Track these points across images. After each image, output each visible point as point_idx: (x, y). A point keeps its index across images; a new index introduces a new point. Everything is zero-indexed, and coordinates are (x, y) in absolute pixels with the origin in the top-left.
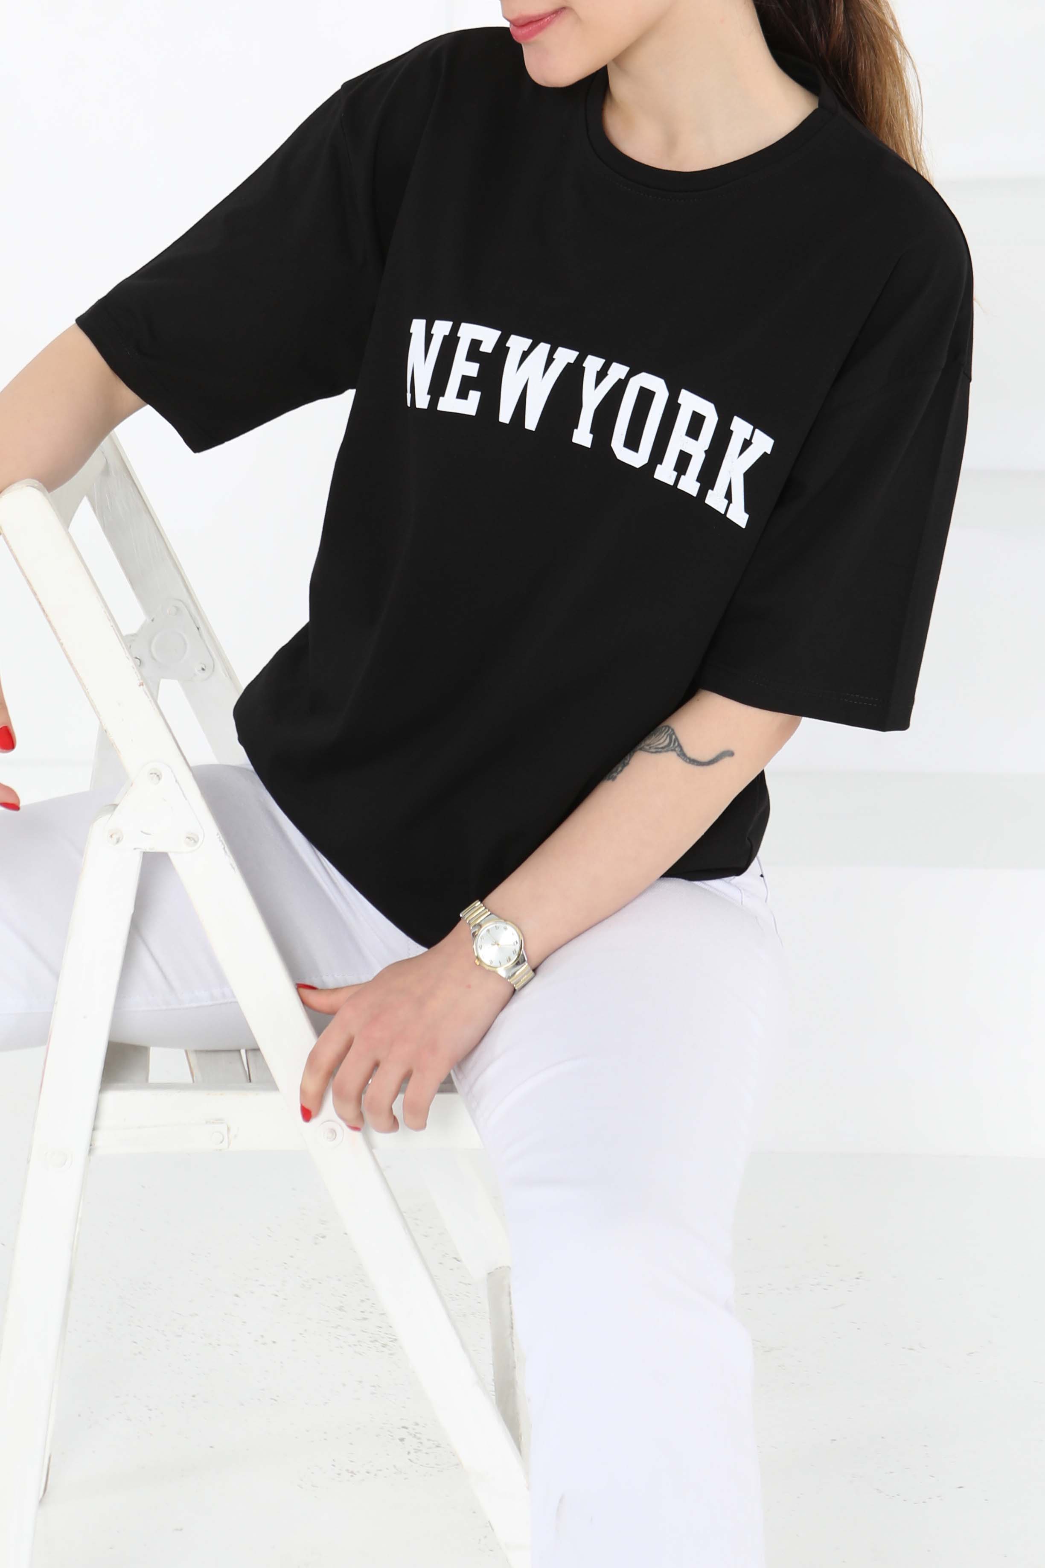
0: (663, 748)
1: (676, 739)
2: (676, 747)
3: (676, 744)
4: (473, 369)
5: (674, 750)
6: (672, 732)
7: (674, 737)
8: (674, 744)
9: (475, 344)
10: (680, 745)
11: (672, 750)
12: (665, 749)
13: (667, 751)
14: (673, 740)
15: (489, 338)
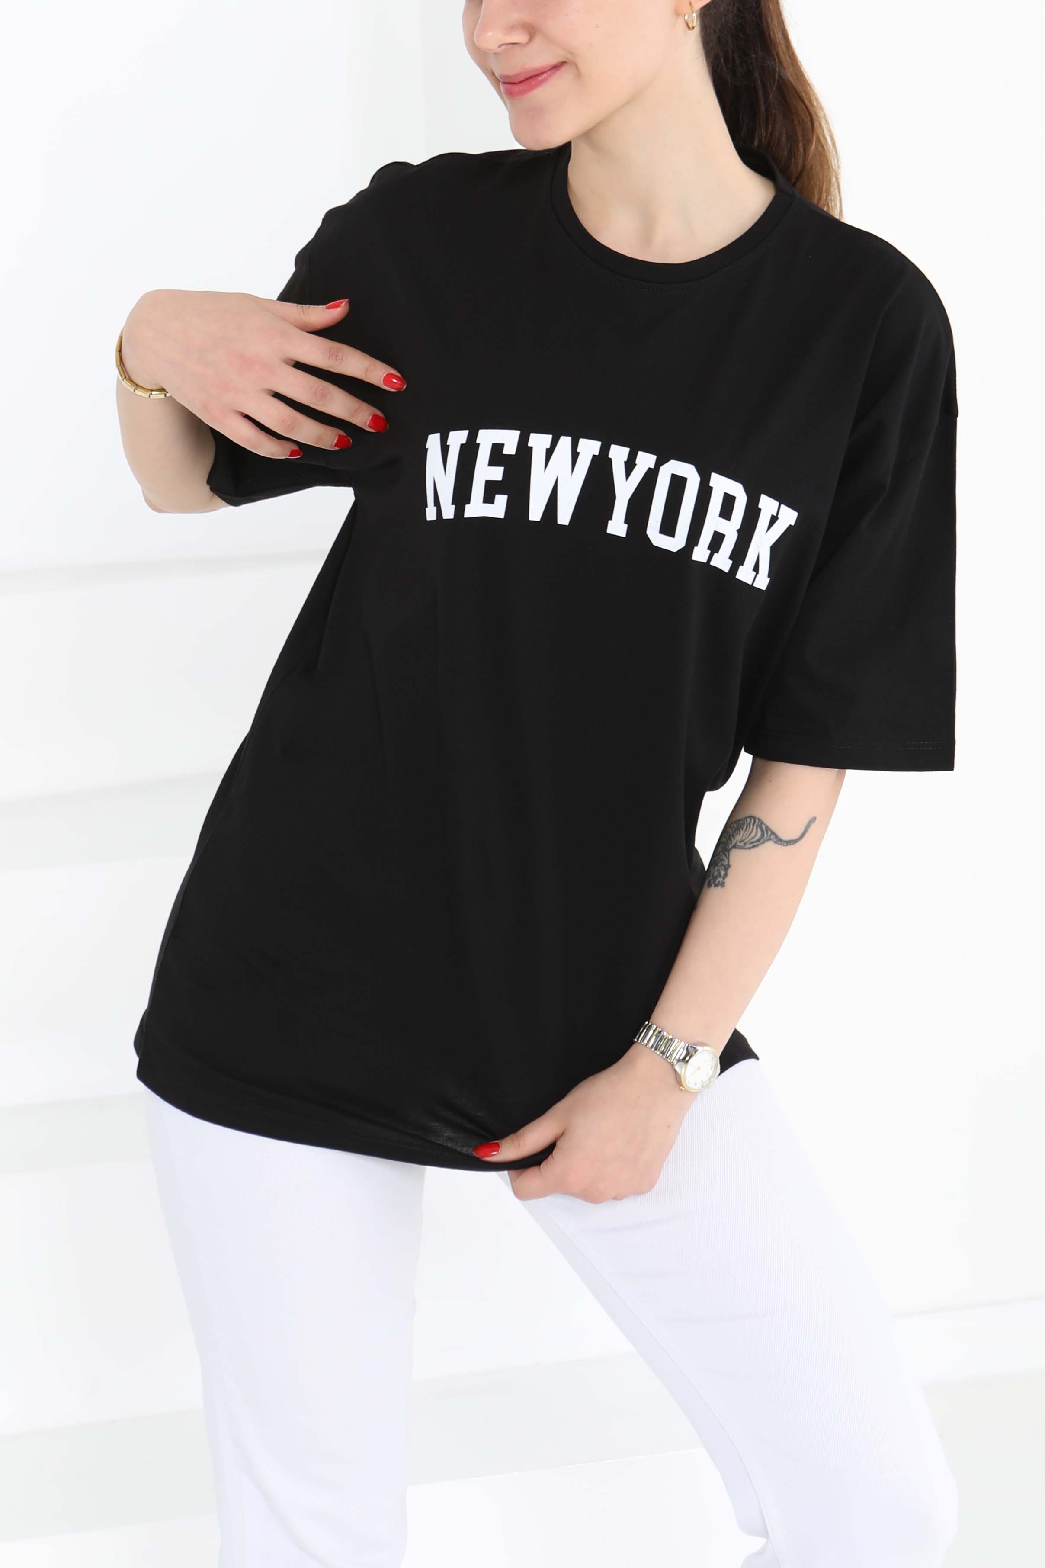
0: (758, 840)
1: (767, 828)
2: (770, 836)
3: (769, 833)
4: (497, 474)
5: (770, 839)
6: (760, 822)
7: (764, 827)
8: (767, 833)
9: (497, 448)
10: (773, 833)
11: (768, 840)
12: (761, 841)
13: (764, 842)
14: (765, 831)
15: (509, 439)
